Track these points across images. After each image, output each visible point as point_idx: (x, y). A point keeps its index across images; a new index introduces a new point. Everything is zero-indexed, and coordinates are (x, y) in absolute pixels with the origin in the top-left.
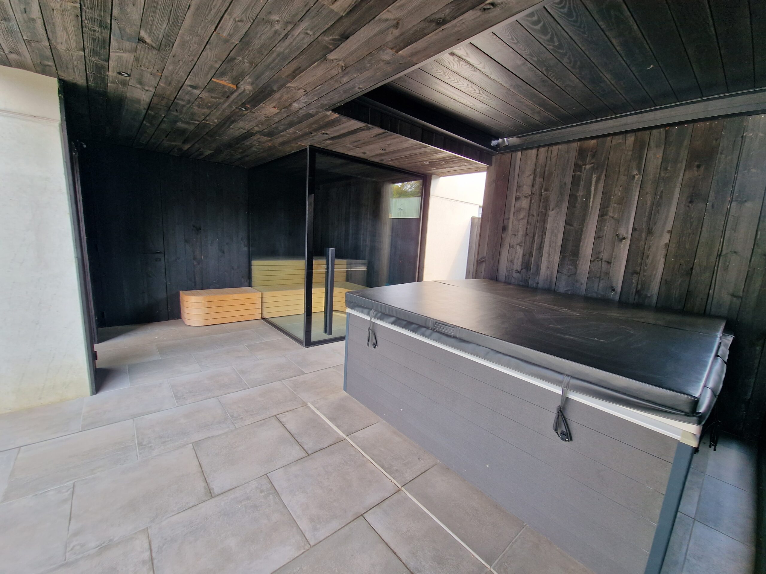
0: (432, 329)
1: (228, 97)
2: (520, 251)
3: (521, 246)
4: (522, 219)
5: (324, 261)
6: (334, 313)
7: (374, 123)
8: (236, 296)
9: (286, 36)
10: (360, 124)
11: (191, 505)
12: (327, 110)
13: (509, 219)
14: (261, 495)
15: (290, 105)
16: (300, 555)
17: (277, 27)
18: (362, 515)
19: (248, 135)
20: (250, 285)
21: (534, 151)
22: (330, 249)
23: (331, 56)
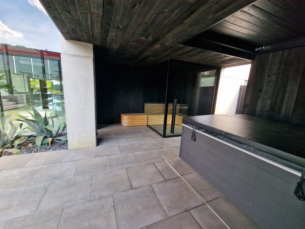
0: (224, 136)
1: (143, 44)
2: (269, 102)
3: (270, 99)
4: (271, 86)
5: (172, 105)
6: (175, 126)
7: (199, 47)
8: (139, 116)
9: (169, 17)
10: (192, 48)
11: (126, 190)
12: (179, 44)
13: (263, 86)
14: (149, 192)
15: (165, 43)
16: (164, 219)
17: (166, 14)
18: (189, 210)
19: (148, 56)
20: (143, 113)
21: (281, 52)
22: (175, 100)
23: (185, 22)
